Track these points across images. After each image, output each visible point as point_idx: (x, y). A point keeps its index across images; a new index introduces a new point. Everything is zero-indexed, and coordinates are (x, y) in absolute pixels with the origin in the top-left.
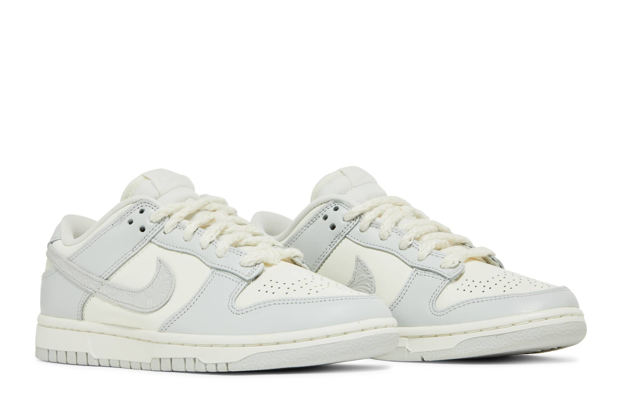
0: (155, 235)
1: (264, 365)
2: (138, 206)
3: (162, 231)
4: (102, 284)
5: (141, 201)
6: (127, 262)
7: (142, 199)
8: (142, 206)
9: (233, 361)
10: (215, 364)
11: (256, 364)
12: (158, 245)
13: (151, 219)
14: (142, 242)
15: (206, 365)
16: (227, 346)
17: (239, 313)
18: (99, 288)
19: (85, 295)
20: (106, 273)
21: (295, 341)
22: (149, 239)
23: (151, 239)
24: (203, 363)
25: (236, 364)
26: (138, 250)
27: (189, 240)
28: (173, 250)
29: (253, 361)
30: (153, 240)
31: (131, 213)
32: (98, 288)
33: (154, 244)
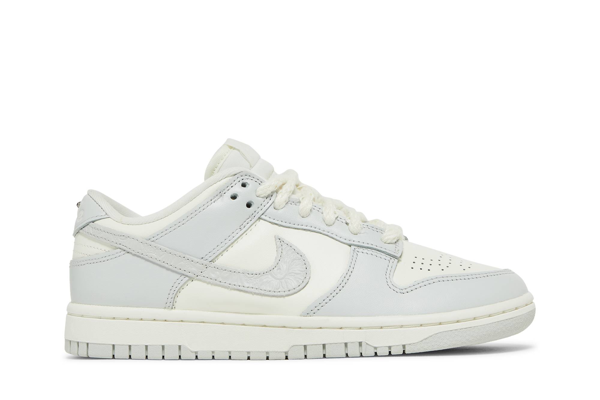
0: (265, 212)
1: (448, 344)
2: (238, 180)
3: (272, 206)
4: (206, 267)
5: (241, 174)
6: (235, 241)
7: (242, 172)
8: (243, 179)
9: (412, 342)
10: (388, 347)
11: (439, 344)
12: (270, 222)
13: (258, 194)
14: (250, 219)
15: (376, 348)
16: (402, 326)
17: (404, 291)
18: (203, 271)
19: (180, 280)
20: (210, 254)
21: (475, 319)
22: (258, 216)
23: (261, 216)
24: (373, 347)
25: (417, 345)
26: (246, 228)
27: (307, 217)
28: (289, 227)
29: (435, 341)
30: (263, 217)
31: (232, 187)
32: (201, 271)
33: (265, 220)
